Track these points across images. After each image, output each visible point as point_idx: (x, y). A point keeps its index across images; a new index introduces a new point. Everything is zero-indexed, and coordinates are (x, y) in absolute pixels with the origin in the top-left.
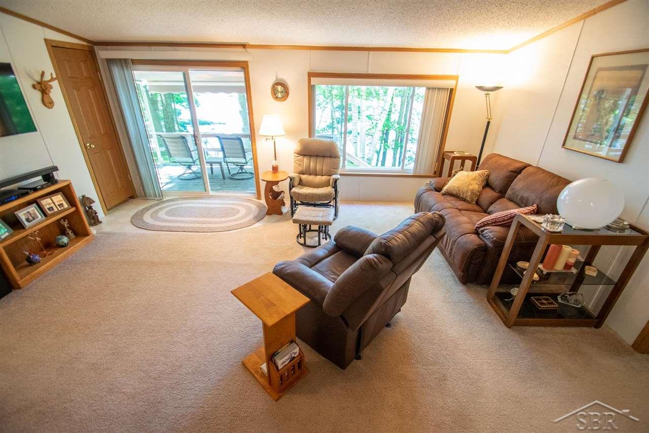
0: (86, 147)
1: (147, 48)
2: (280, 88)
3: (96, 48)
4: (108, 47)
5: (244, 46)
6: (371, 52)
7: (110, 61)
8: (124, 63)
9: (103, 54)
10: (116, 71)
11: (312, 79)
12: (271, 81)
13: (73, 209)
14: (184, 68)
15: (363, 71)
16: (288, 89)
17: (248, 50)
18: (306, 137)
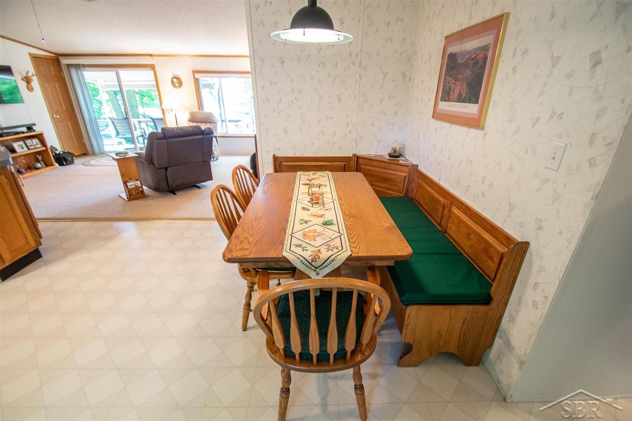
0: (53, 117)
1: (92, 57)
2: (175, 80)
3: (60, 58)
4: (68, 57)
5: (151, 55)
6: (229, 58)
7: (69, 66)
8: (78, 66)
9: (64, 61)
10: (73, 71)
11: (195, 74)
12: (171, 76)
13: (44, 148)
14: (116, 69)
15: (227, 70)
16: (181, 81)
17: (154, 57)
18: (197, 110)
